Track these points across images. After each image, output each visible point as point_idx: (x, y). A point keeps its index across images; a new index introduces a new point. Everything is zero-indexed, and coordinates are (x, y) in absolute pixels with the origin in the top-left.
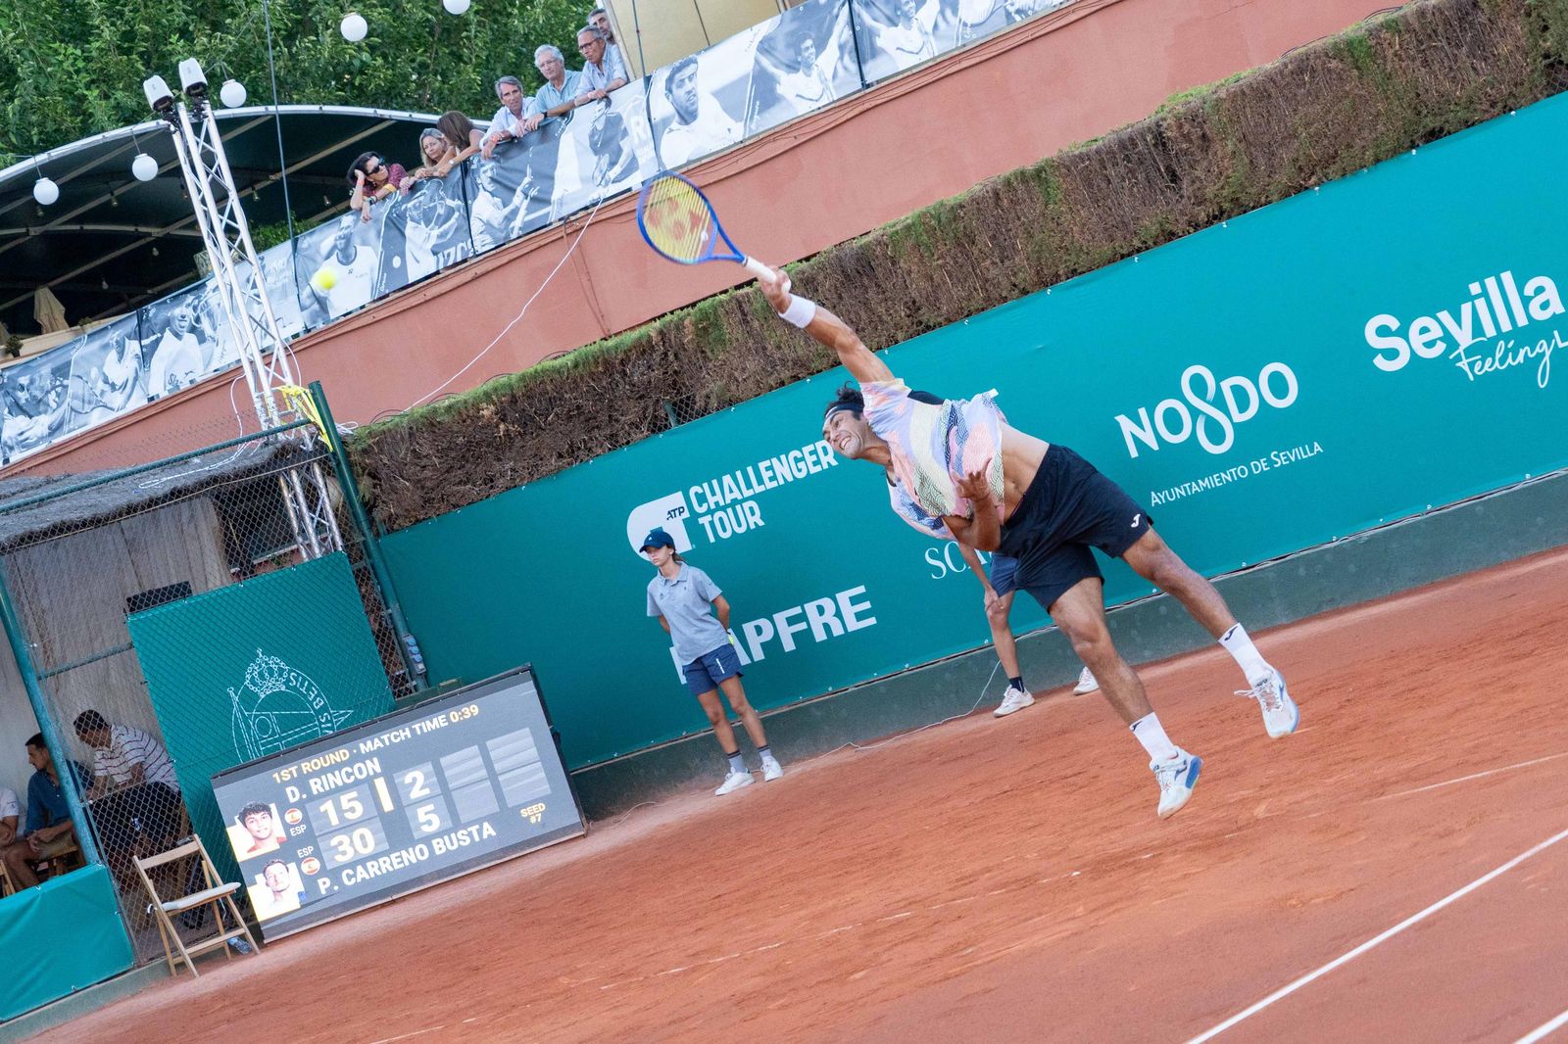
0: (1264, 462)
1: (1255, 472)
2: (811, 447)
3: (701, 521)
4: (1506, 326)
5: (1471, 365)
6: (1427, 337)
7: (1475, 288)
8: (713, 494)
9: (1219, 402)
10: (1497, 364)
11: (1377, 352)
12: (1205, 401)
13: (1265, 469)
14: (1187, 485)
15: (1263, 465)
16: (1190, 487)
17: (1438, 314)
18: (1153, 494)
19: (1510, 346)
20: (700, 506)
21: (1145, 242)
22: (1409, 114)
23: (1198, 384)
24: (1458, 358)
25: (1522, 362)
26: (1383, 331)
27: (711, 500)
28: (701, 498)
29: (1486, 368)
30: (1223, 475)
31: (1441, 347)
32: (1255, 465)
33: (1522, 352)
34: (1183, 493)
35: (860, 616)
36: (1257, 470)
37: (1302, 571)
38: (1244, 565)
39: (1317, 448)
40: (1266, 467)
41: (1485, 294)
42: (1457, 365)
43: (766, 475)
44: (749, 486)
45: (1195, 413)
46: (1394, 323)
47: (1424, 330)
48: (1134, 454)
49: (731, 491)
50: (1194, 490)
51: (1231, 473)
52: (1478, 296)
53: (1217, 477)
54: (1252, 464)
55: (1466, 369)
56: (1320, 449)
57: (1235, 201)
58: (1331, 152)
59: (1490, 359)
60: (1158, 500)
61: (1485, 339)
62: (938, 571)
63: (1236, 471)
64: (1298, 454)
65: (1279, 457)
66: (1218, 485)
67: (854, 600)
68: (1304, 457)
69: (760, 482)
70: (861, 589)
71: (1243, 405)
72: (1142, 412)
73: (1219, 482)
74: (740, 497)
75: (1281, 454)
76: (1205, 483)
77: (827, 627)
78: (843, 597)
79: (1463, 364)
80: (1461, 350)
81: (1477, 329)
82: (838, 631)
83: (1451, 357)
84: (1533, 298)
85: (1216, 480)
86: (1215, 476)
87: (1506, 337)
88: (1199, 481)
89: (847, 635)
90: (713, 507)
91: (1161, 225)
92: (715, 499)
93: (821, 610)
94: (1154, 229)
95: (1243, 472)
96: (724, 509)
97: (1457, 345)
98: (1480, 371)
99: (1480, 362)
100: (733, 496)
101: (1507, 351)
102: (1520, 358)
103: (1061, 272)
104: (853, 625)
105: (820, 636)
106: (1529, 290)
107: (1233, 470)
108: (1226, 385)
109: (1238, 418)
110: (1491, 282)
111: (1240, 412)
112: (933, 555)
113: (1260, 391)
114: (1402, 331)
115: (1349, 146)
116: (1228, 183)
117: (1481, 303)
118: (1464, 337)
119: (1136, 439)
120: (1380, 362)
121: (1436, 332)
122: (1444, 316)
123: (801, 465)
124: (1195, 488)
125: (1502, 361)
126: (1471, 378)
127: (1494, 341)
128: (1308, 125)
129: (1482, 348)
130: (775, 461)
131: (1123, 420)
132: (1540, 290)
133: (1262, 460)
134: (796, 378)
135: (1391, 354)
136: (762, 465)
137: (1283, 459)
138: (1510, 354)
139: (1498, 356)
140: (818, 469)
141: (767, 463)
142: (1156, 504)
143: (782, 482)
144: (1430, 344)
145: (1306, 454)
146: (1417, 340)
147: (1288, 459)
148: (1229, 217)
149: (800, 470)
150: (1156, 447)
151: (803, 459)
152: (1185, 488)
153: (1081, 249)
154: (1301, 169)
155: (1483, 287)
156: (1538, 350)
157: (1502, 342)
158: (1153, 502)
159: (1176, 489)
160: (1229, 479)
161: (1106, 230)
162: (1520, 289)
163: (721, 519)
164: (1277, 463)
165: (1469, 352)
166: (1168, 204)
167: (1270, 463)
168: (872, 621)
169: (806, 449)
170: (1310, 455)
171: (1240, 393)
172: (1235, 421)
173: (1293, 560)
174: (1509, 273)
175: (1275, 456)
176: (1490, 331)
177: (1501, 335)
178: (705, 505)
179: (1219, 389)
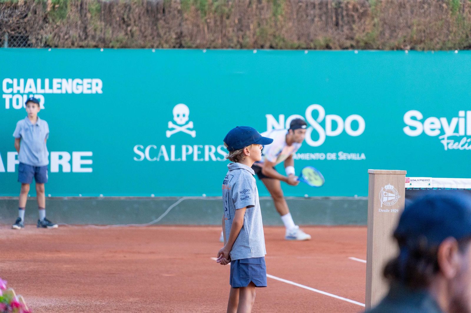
1: (328, 159)
2: (89, 80)
3: (4, 96)
5: (448, 144)
6: (433, 127)
7: (462, 113)
8: (19, 85)
9: (323, 124)
10: (459, 146)
11: (406, 125)
12: (316, 122)
13: (333, 158)
19: (468, 141)
20: (8, 88)
21: (315, 46)
22: (464, 36)
23: (315, 114)
24: (443, 139)
26: (414, 118)
27: (16, 89)
28: (9, 86)
29: (454, 146)
30: (312, 155)
31: (437, 133)
35: (83, 166)
37: (346, 206)
38: (306, 196)
39: (363, 157)
41: (465, 117)
42: (442, 142)
43: (55, 85)
44: (43, 87)
45: (308, 125)
46: (419, 116)
47: (432, 123)
49: (30, 87)
51: (316, 155)
52: (462, 117)
54: (328, 154)
55: (445, 144)
58: (423, 39)
59: (457, 144)
61: (458, 135)
62: (139, 157)
64: (353, 156)
67: (83, 158)
68: (355, 159)
69: (51, 87)
70: (90, 154)
73: (308, 157)
74: (34, 91)
76: (301, 156)
77: (61, 167)
78: (77, 155)
79: (444, 142)
80: (446, 136)
81: (457, 130)
82: (66, 169)
83: (440, 138)
86: (307, 155)
87: (468, 137)
88: (299, 154)
89: (71, 173)
90: (15, 91)
92: (18, 88)
93: (60, 157)
94: (323, 43)
95: (322, 157)
96: (22, 95)
97: (445, 134)
98: (451, 147)
99: (452, 143)
100: (30, 90)
101: (466, 142)
103: (266, 45)
104: (77, 169)
105: (54, 169)
108: (330, 118)
111: (331, 131)
112: (139, 149)
113: (345, 125)
114: (422, 121)
115: (431, 40)
116: (367, 35)
117: (462, 121)
118: (449, 131)
119: (273, 127)
120: (407, 131)
121: (437, 125)
122: (444, 120)
123: (80, 87)
125: (462, 146)
126: (446, 149)
127: (461, 137)
128: (419, 25)
130: (64, 81)
131: (270, 117)
133: (334, 154)
134: (96, 47)
135: (413, 128)
136: (55, 81)
138: (467, 144)
139: (461, 143)
140: (89, 92)
141: (59, 80)
143: (64, 92)
144: (433, 130)
146: (427, 126)
148: (360, 49)
149: (77, 89)
151: (82, 85)
154: (405, 41)
155: (466, 114)
157: (465, 138)
163: (18, 100)
164: (341, 157)
165: (449, 138)
166: (333, 34)
167: (337, 156)
168: (90, 170)
169: (86, 81)
170: (358, 158)
172: (327, 134)
175: (341, 154)
176: (462, 132)
177: (466, 135)
178: (10, 90)
179: (325, 118)
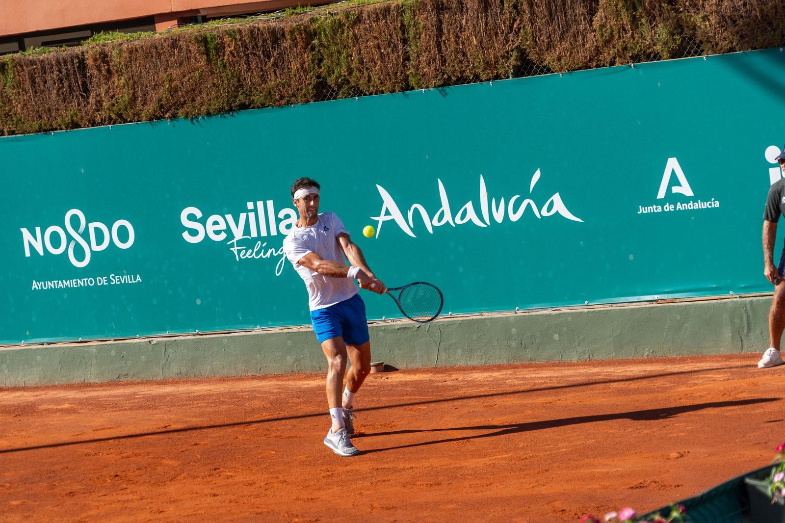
0: (105, 279)
1: (99, 284)
4: (264, 233)
5: (239, 251)
6: (217, 228)
7: (250, 205)
9: (85, 235)
10: (254, 254)
11: (186, 229)
12: (77, 233)
13: (105, 284)
14: (56, 282)
15: (103, 281)
16: (58, 283)
17: (226, 216)
18: (34, 282)
19: (264, 245)
21: (60, 125)
23: (75, 221)
24: (232, 245)
25: (269, 257)
26: (191, 217)
29: (247, 255)
30: (78, 280)
31: (223, 236)
32: (99, 279)
33: (270, 251)
34: (53, 286)
36: (100, 283)
37: (113, 353)
38: (80, 339)
39: (139, 279)
40: (106, 282)
41: (255, 210)
42: (231, 249)
45: (70, 238)
46: (199, 214)
47: (216, 223)
48: (28, 254)
50: (59, 286)
51: (84, 281)
52: (251, 211)
53: (75, 282)
54: (98, 278)
55: (236, 253)
56: (140, 279)
57: (120, 115)
58: (182, 100)
59: (251, 250)
60: (36, 287)
61: (250, 238)
63: (87, 281)
64: (127, 279)
65: (114, 277)
66: (75, 286)
68: (130, 282)
71: (100, 241)
72: (38, 230)
73: (76, 285)
75: (116, 277)
76: (67, 283)
79: (235, 250)
80: (235, 241)
81: (247, 230)
83: (228, 243)
84: (282, 220)
85: (74, 283)
86: (74, 280)
87: (263, 239)
88: (64, 281)
91: (72, 117)
94: (67, 119)
95: (91, 282)
97: (233, 237)
98: (243, 256)
99: (244, 251)
101: (261, 248)
102: (268, 255)
103: (5, 130)
106: (281, 215)
107: (85, 279)
108: (92, 226)
109: (96, 248)
110: (260, 204)
111: (97, 245)
113: (111, 235)
115: (193, 100)
116: (117, 103)
118: (238, 234)
119: (30, 244)
120: (186, 235)
121: (222, 226)
122: (229, 217)
124: (60, 285)
125: (257, 254)
126: (238, 259)
128: (171, 80)
129: (248, 243)
131: (25, 231)
132: (287, 216)
133: (104, 278)
135: (194, 233)
137: (117, 280)
138: (263, 250)
139: (256, 250)
142: (35, 288)
144: (217, 233)
145: (131, 280)
146: (210, 228)
147: (120, 281)
148: (114, 123)
150: (41, 253)
152: (54, 283)
153: (20, 120)
154: (162, 106)
155: (255, 206)
156: (279, 252)
157: (259, 242)
158: (33, 287)
159: (49, 282)
160: (82, 284)
161: (38, 112)
162: (276, 213)
164: (113, 282)
165: (240, 243)
166: (79, 105)
167: (109, 281)
170: (133, 282)
171: (99, 233)
172: (93, 249)
173: (109, 345)
174: (271, 201)
175: (112, 277)
176: (254, 234)
177: (259, 237)
179: (87, 228)
